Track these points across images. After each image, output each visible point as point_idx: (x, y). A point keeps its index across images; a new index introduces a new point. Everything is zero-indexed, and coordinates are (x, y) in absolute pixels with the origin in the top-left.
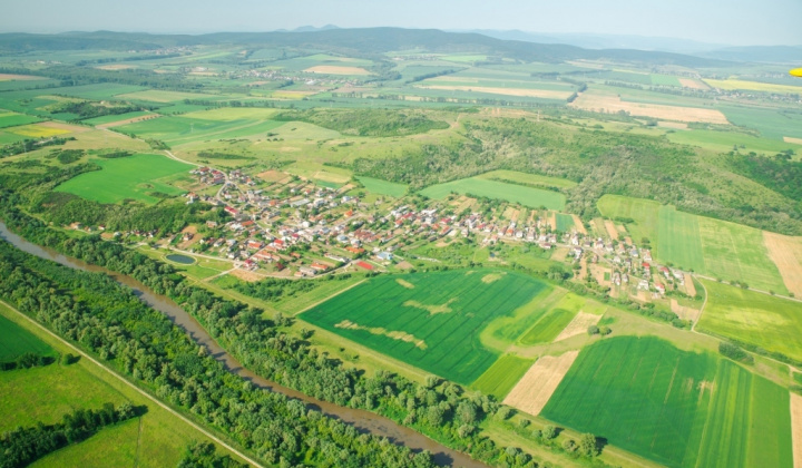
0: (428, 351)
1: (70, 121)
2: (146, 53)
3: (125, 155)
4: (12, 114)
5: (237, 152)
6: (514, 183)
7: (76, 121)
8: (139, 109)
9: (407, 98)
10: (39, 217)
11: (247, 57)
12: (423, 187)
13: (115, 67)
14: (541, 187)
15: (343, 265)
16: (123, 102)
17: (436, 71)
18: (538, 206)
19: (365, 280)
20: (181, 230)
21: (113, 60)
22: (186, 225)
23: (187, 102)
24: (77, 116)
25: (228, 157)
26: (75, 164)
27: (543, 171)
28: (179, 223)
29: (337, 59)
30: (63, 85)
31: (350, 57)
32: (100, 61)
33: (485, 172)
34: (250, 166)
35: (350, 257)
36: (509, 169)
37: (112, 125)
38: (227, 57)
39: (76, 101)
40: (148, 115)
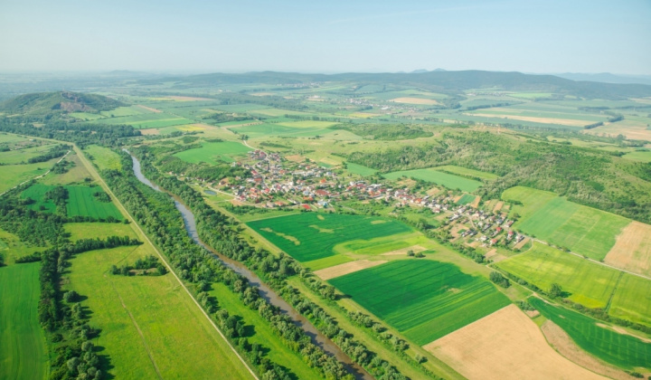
0: (298, 246)
1: (209, 124)
2: (289, 86)
3: (220, 141)
4: (183, 118)
5: (283, 144)
6: (452, 173)
7: (213, 124)
8: (252, 119)
9: (445, 121)
10: (158, 168)
11: (355, 90)
12: (387, 172)
13: (261, 94)
14: (468, 177)
15: (293, 204)
16: (245, 114)
17: (490, 104)
18: (455, 189)
19: (299, 213)
20: (220, 179)
21: (263, 90)
22: (225, 177)
23: (287, 116)
24: (215, 121)
25: (277, 146)
26: (190, 144)
27: (479, 168)
28: (221, 176)
29: (421, 93)
30: (221, 104)
31: (433, 92)
32: (255, 91)
33: (437, 166)
34: (285, 152)
35: (301, 202)
36: (456, 165)
37: (230, 127)
38: (341, 90)
39: (219, 112)
40: (257, 122)
